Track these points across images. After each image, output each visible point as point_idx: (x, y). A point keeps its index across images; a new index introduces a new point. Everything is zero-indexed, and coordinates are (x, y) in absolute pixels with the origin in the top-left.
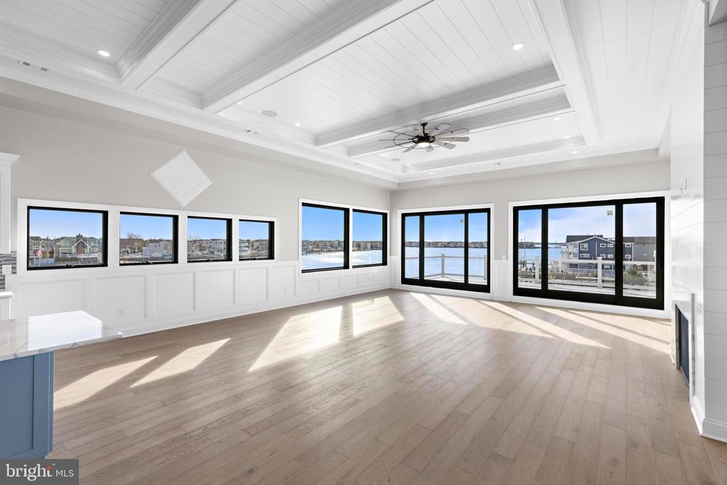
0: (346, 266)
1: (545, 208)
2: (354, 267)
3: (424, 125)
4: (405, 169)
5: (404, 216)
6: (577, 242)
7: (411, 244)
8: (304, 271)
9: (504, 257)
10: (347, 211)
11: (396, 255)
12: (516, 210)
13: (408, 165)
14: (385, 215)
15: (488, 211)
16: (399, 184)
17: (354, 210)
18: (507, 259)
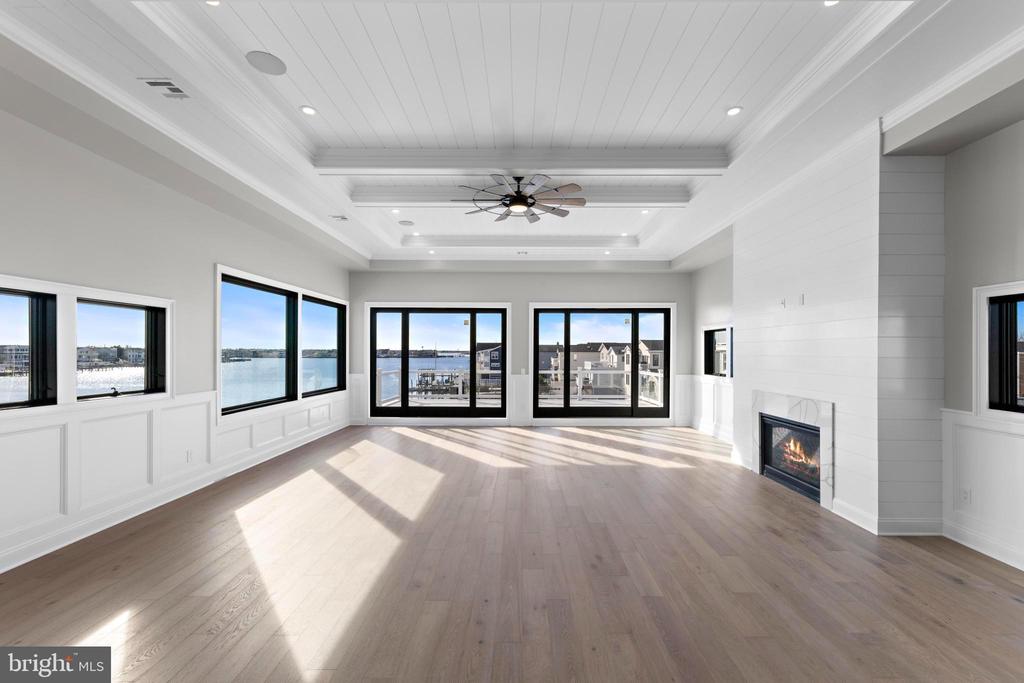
0: (291, 395)
1: (567, 312)
2: (305, 395)
3: (518, 179)
4: (406, 239)
5: (374, 311)
6: (489, 351)
7: (387, 353)
8: (226, 411)
9: (523, 371)
10: (292, 297)
11: (362, 372)
12: (537, 312)
13: (416, 234)
14: (341, 309)
15: (504, 311)
16: (371, 262)
17: (305, 298)
18: (527, 373)
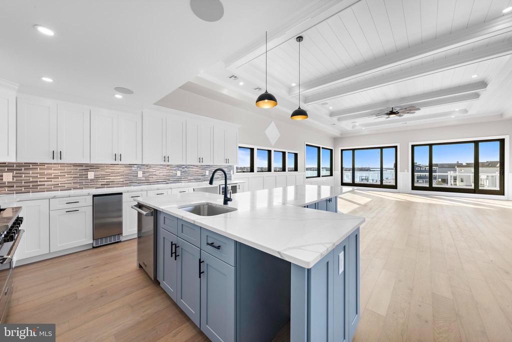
0: (319, 176)
1: (430, 145)
2: (323, 176)
4: (354, 127)
8: (307, 178)
9: (406, 170)
10: (319, 148)
11: (338, 171)
12: (413, 146)
13: (357, 125)
14: (331, 150)
15: (396, 147)
16: (341, 134)
18: (408, 171)
